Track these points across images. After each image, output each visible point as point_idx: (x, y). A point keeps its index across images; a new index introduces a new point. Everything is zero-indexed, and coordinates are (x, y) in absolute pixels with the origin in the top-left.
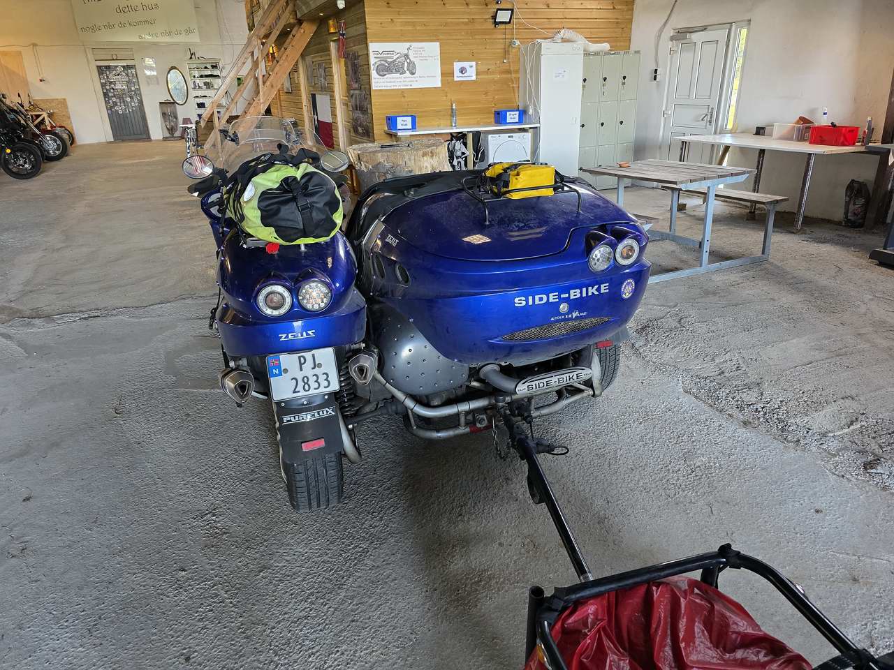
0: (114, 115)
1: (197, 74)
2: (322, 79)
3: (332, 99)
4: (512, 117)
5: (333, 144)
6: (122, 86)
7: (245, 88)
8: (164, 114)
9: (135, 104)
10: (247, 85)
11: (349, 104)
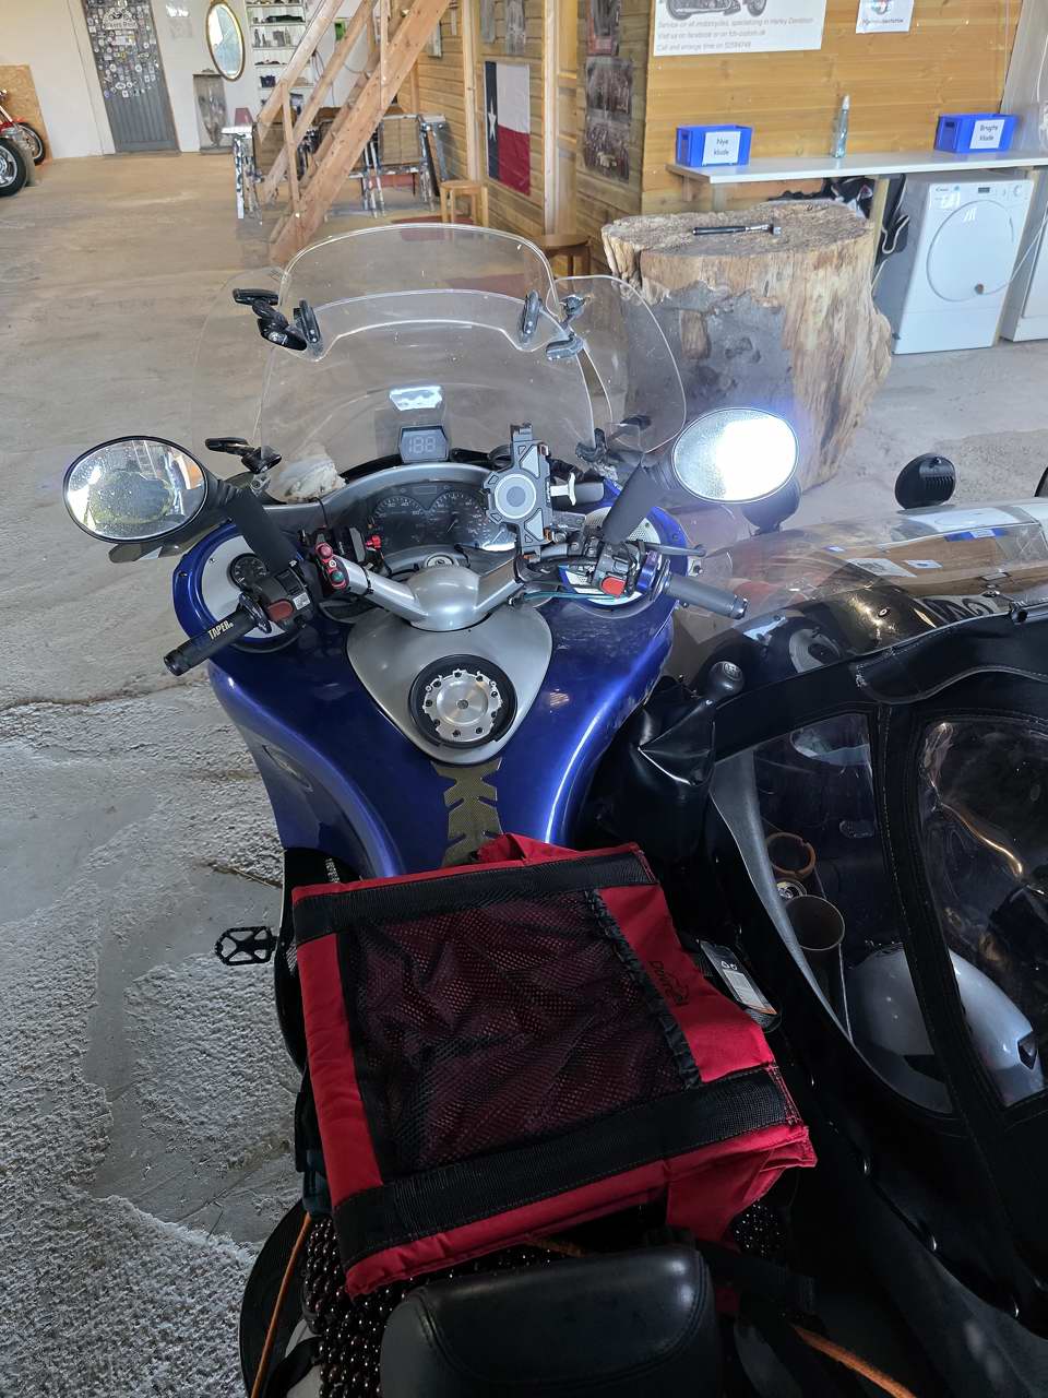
0: (114, 100)
1: (260, 14)
2: (515, 27)
3: (536, 75)
4: (987, 134)
5: (528, 184)
6: (127, 40)
7: (350, 48)
8: (202, 100)
9: (150, 78)
10: (354, 40)
11: (579, 90)
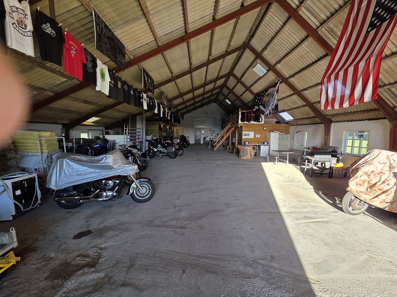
0: (196, 139)
1: (210, 133)
3: (235, 139)
4: (266, 143)
6: (198, 134)
8: (204, 139)
9: (199, 138)
11: (238, 140)
